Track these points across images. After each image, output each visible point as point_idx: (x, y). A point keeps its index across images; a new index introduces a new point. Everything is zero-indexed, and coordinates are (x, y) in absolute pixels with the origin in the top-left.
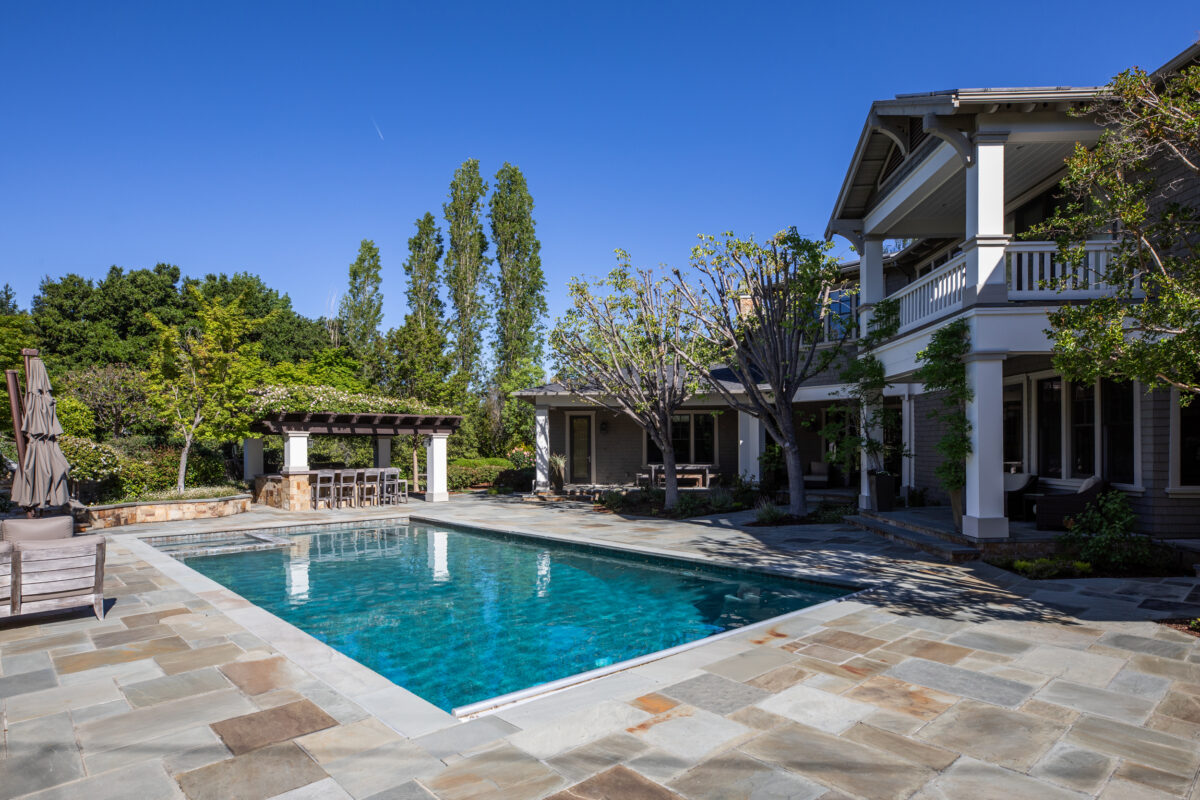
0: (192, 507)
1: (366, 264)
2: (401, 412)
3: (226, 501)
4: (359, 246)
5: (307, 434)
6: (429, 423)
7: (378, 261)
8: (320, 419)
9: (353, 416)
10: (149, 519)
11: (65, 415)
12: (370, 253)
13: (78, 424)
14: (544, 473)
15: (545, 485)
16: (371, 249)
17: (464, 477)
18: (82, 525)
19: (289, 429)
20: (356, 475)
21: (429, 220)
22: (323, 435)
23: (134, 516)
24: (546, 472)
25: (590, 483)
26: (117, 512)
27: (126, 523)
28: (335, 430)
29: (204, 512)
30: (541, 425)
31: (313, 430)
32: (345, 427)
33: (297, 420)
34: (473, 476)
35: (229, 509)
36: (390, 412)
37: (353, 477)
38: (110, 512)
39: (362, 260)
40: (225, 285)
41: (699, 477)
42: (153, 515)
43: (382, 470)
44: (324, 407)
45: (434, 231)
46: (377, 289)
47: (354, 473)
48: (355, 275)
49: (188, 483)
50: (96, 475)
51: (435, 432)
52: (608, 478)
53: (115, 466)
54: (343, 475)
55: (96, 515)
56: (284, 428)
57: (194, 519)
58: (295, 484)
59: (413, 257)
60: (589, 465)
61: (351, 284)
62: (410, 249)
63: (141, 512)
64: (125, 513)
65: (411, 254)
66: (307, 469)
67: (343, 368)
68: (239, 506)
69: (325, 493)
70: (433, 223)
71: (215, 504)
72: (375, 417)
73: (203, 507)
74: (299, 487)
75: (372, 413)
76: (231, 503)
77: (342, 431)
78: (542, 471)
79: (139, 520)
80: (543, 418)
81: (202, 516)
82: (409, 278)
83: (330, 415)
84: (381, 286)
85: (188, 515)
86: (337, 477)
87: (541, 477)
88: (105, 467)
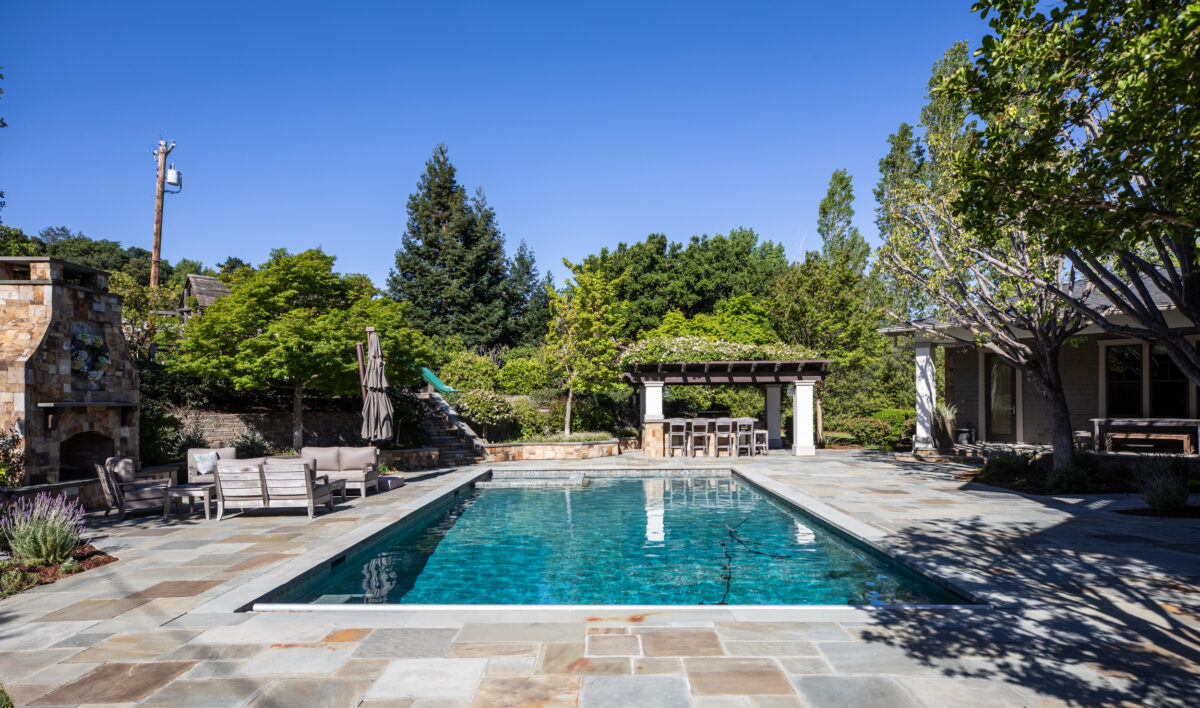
0: (562, 448)
1: (837, 198)
2: (756, 359)
3: (591, 445)
4: (829, 179)
5: (661, 383)
6: (790, 368)
7: (850, 191)
8: (673, 369)
9: (704, 365)
10: (532, 457)
11: (527, 373)
12: (842, 182)
13: (534, 380)
14: (924, 427)
15: (925, 441)
16: (842, 180)
17: (868, 430)
18: (477, 458)
19: (647, 380)
20: (707, 425)
21: (906, 131)
22: (680, 384)
23: (520, 454)
24: (928, 425)
25: (1014, 442)
26: (506, 449)
27: (514, 459)
28: (690, 379)
29: (572, 454)
30: (921, 368)
31: (668, 380)
32: (699, 377)
33: (651, 370)
34: (879, 430)
35: (594, 451)
36: (745, 359)
37: (704, 427)
38: (500, 449)
39: (832, 194)
40: (705, 244)
41: (1184, 438)
42: (534, 454)
43: (735, 420)
44: (675, 357)
45: (910, 143)
46: (849, 222)
47: (705, 422)
48: (824, 212)
49: (573, 429)
50: (492, 420)
51: (800, 378)
52: (1040, 435)
53: (507, 412)
54: (693, 424)
55: (488, 451)
56: (643, 379)
57: (564, 459)
58: (651, 433)
59: (885, 180)
60: (1013, 418)
61: (820, 222)
62: (881, 171)
63: (526, 450)
64: (513, 451)
65: (883, 176)
66: (662, 417)
67: (749, 316)
68: (605, 450)
69: (678, 441)
70: (911, 134)
71: (579, 447)
72: (727, 365)
73: (570, 450)
74: (654, 435)
75: (724, 360)
76: (596, 447)
77: (697, 380)
78: (922, 424)
79: (524, 458)
80: (924, 358)
81: (570, 457)
82: (878, 205)
83: (680, 366)
84: (853, 219)
85: (559, 456)
86: (689, 424)
87: (922, 432)
88: (498, 413)
